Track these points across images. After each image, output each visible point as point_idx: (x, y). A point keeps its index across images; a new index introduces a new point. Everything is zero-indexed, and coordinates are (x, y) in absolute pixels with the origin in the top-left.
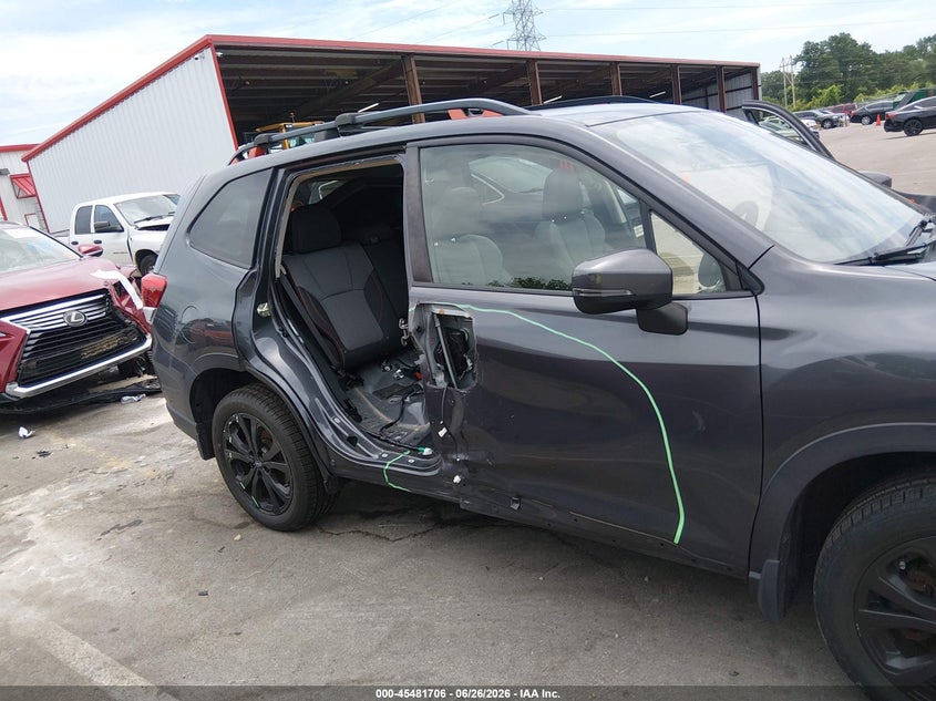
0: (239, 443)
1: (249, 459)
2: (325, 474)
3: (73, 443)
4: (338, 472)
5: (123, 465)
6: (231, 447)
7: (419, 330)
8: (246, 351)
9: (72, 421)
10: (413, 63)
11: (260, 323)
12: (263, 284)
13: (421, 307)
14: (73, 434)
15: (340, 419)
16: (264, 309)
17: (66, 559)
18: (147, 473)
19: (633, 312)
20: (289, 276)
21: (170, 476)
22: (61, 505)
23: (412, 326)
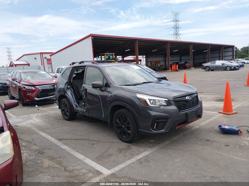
0: (63, 107)
1: (64, 109)
2: (73, 111)
3: (43, 109)
4: (75, 111)
5: (50, 112)
6: (62, 107)
7: (83, 90)
8: (65, 92)
9: (44, 106)
10: (137, 41)
11: (68, 88)
12: (69, 83)
13: (84, 87)
14: (44, 108)
15: (76, 103)
16: (69, 87)
17: (37, 121)
18: (53, 113)
19: (99, 89)
20: (73, 82)
21: (56, 114)
22: (39, 116)
23: (82, 89)
